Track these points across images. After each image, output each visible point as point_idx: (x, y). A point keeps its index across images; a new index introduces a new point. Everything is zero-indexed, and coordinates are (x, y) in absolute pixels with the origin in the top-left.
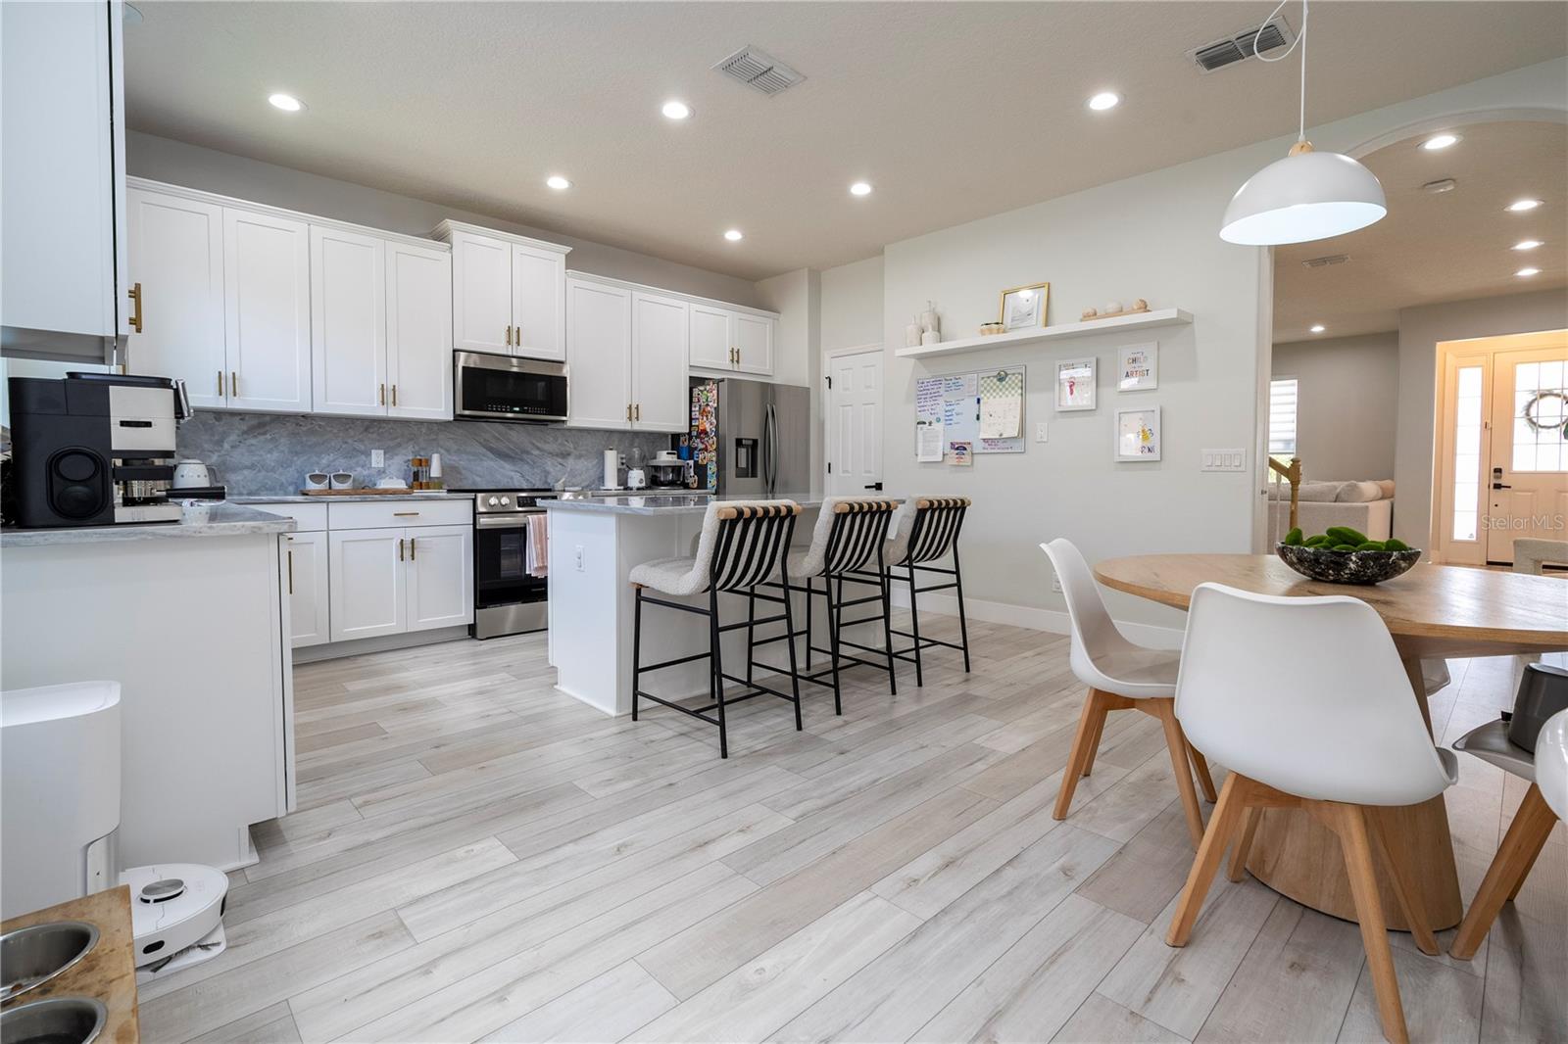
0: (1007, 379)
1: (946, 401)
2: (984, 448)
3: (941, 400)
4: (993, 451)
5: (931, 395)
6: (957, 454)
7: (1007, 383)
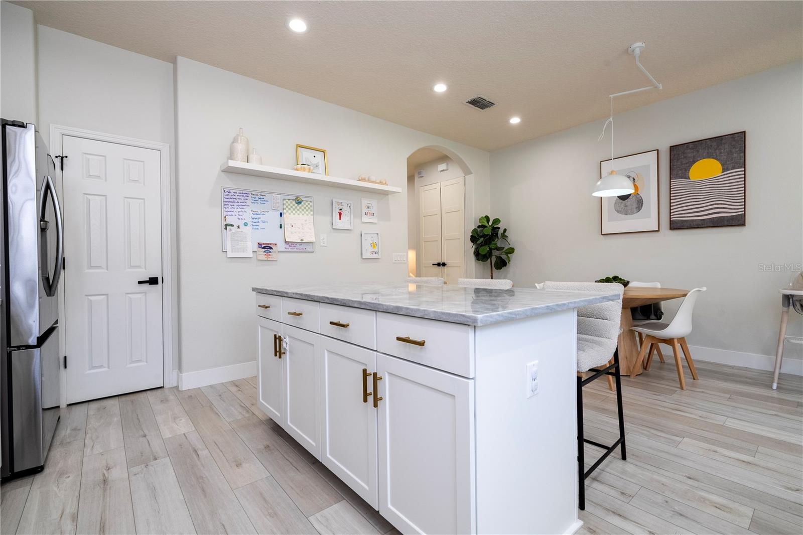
0: (302, 203)
1: (252, 210)
2: (286, 248)
3: (248, 210)
4: (292, 250)
5: (238, 204)
6: (265, 252)
7: (303, 206)
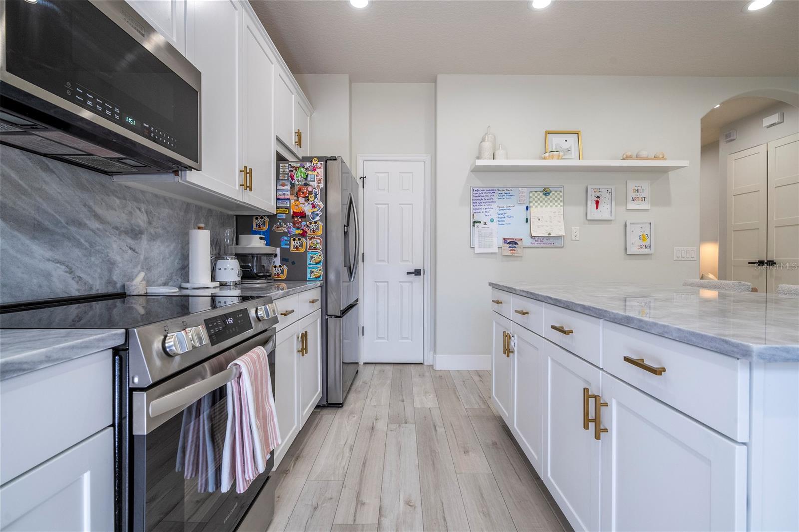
0: (551, 194)
1: (498, 206)
2: (532, 243)
3: (494, 206)
4: (539, 245)
5: (485, 201)
6: (510, 247)
7: (551, 197)
